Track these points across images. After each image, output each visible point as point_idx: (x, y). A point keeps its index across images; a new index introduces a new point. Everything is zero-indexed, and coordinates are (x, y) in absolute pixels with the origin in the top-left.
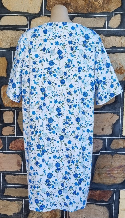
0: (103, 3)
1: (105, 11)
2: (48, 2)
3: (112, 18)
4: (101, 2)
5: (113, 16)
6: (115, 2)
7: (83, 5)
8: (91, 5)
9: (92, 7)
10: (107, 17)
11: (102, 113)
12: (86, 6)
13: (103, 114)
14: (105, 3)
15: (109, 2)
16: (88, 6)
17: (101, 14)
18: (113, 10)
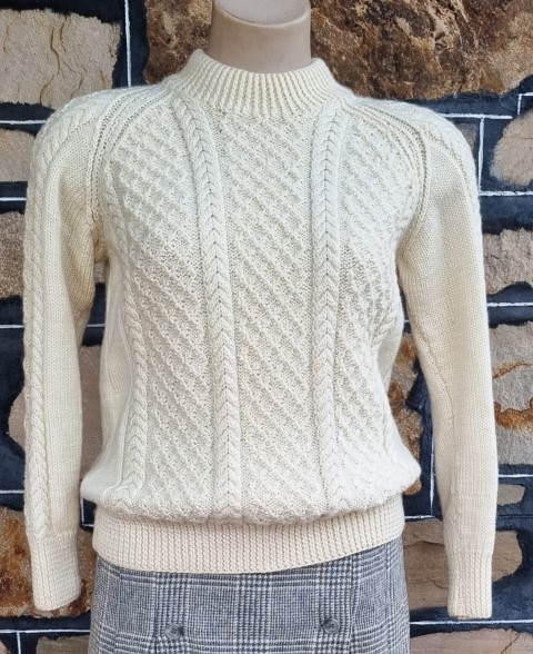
0: (458, 45)
1: (470, 87)
2: (155, 44)
3: (511, 126)
4: (452, 37)
5: (514, 114)
6: (525, 34)
7: (348, 56)
8: (396, 57)
9: (398, 66)
10: (482, 124)
11: (458, 630)
12: (366, 63)
13: (463, 634)
14: (471, 41)
15: (493, 38)
16: (375, 63)
17: (451, 106)
18: (515, 84)
